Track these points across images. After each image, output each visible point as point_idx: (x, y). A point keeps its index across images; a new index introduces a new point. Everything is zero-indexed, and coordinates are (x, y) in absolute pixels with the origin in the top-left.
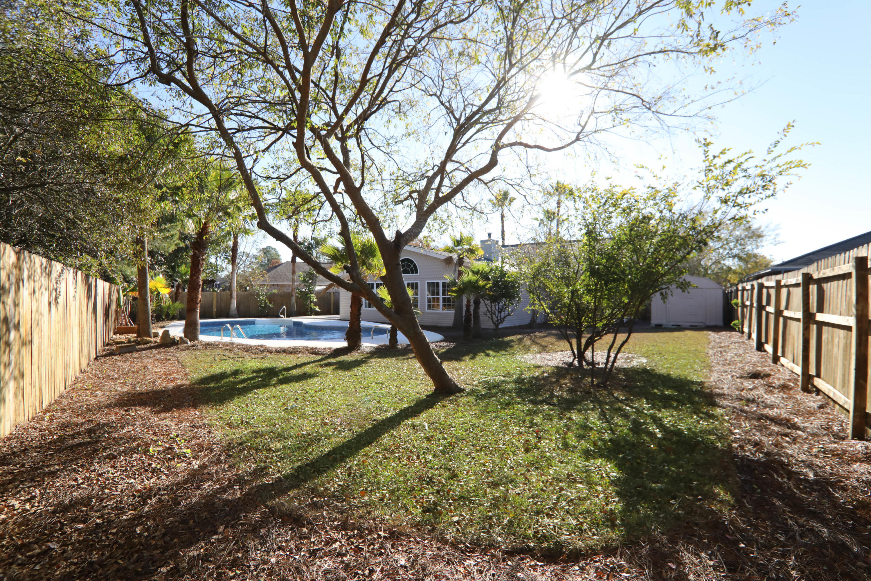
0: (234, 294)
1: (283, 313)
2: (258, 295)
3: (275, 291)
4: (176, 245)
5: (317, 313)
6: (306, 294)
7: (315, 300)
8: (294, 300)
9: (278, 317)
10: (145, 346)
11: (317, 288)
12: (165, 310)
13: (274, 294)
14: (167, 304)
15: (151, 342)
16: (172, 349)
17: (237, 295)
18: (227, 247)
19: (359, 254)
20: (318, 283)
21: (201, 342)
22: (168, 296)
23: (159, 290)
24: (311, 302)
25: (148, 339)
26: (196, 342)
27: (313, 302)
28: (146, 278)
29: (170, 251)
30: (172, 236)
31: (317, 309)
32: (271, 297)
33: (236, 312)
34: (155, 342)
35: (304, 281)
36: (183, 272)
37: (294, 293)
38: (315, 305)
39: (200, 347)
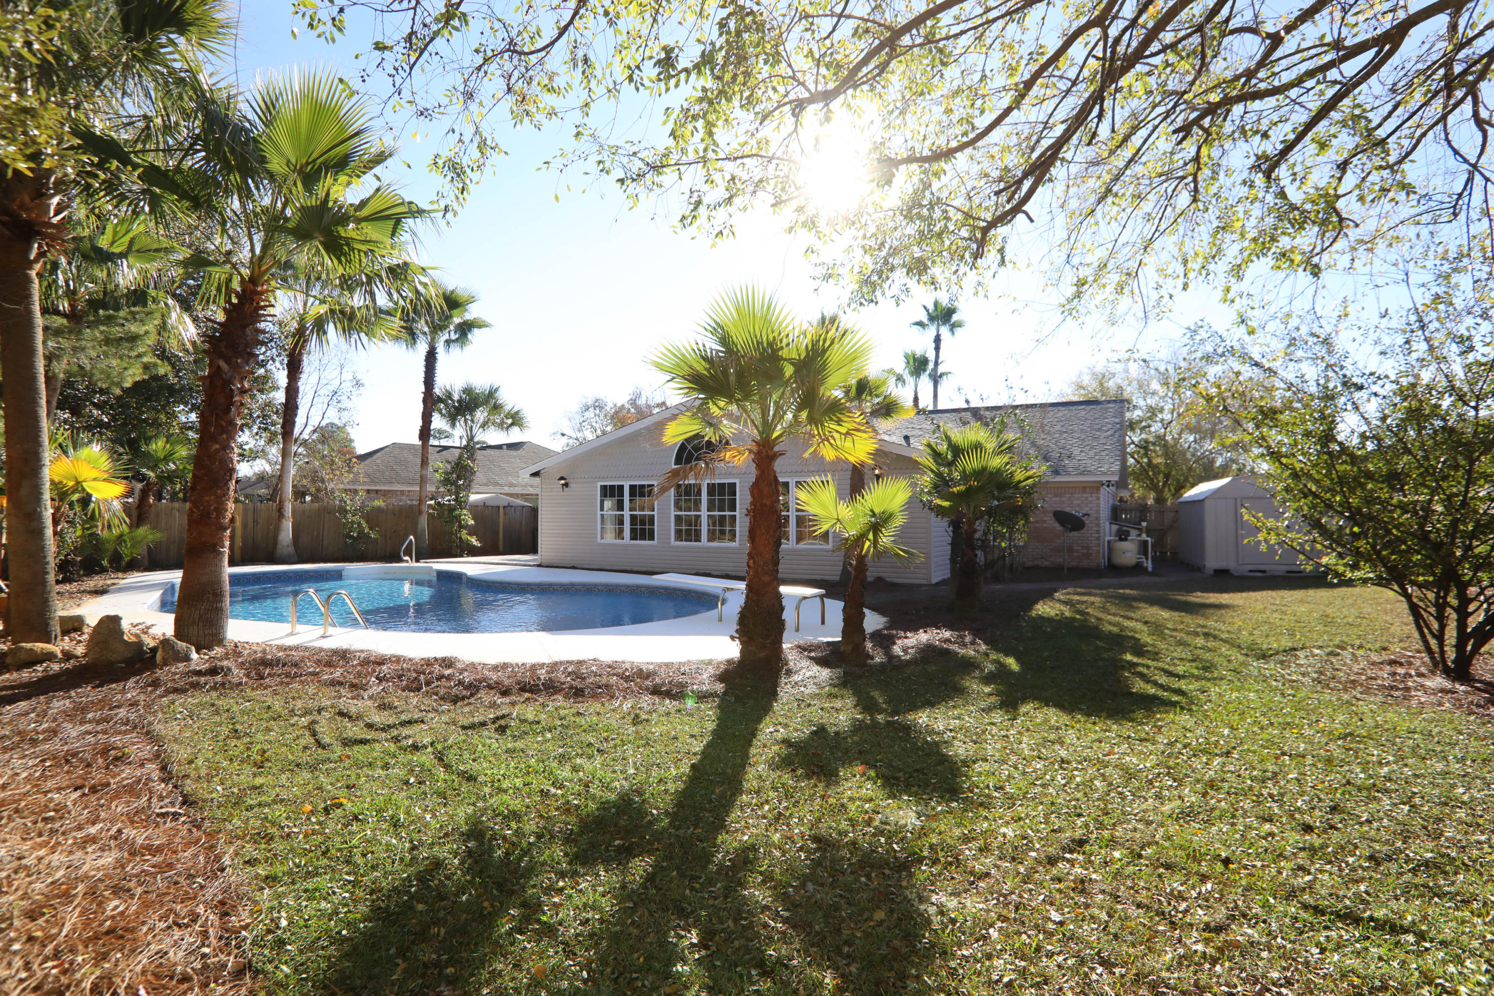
0: (288, 508)
1: (408, 552)
2: (343, 511)
3: (379, 503)
4: (146, 367)
5: (474, 552)
6: (451, 509)
7: (471, 522)
8: (423, 521)
9: (400, 560)
10: (26, 675)
11: (473, 498)
12: (110, 547)
13: (379, 508)
14: (115, 532)
15: (49, 657)
16: (131, 689)
17: (293, 512)
18: (269, 404)
19: (789, 370)
20: (475, 487)
21: (236, 651)
22: (117, 505)
23: (88, 487)
24: (461, 527)
25: (39, 646)
26: (218, 651)
27: (466, 527)
28: (38, 444)
29: (127, 384)
30: (133, 339)
31: (474, 541)
32: (373, 517)
33: (291, 549)
34: (68, 656)
35: (446, 481)
36: (161, 455)
37: (424, 508)
38: (470, 534)
39: (238, 674)
